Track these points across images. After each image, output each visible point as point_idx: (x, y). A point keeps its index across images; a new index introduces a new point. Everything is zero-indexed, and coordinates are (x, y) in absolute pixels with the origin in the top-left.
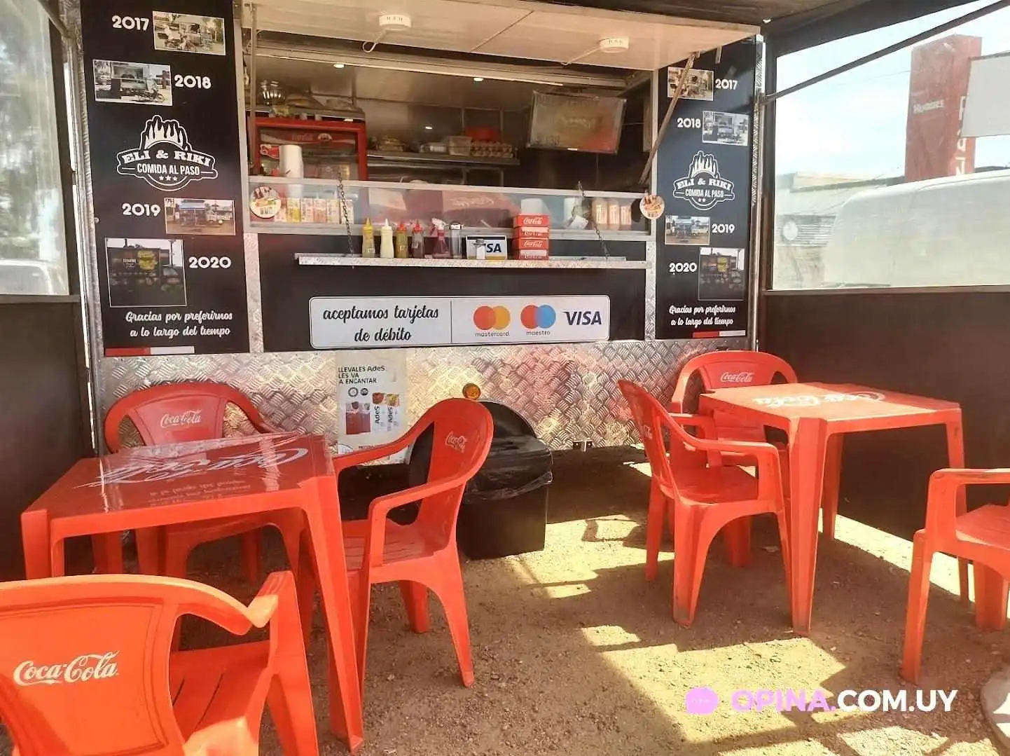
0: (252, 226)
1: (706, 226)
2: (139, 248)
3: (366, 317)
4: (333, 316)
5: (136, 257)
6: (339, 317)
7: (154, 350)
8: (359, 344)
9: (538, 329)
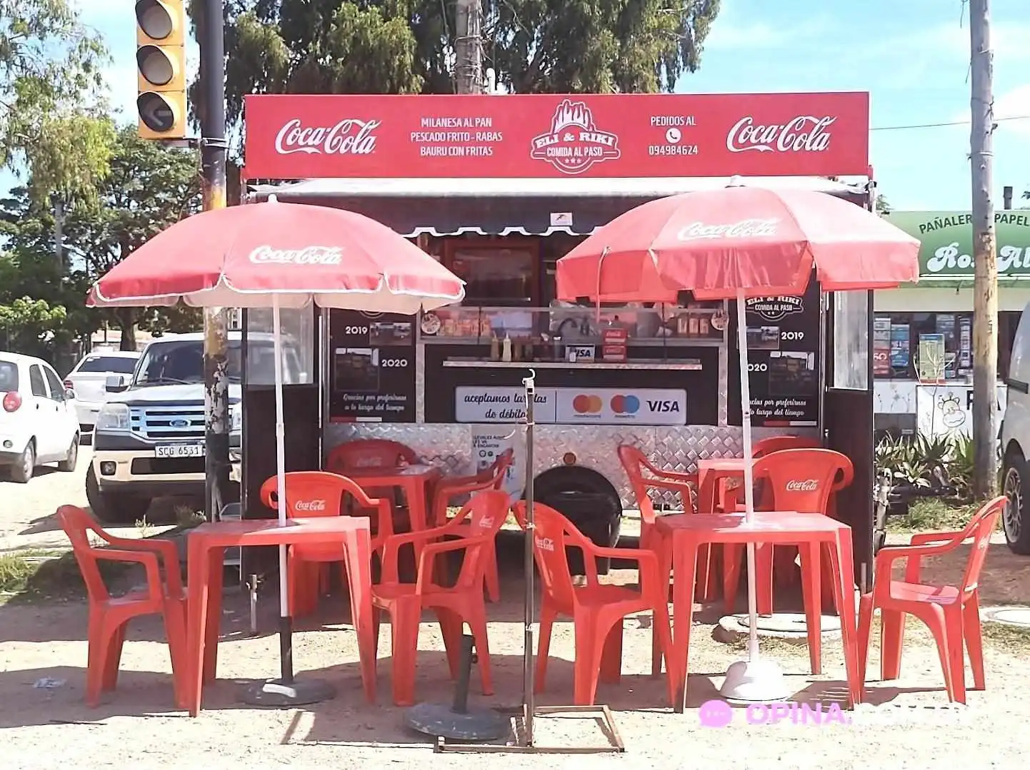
0: (422, 339)
1: (776, 334)
2: (354, 354)
3: (493, 401)
4: (471, 400)
5: (351, 360)
6: (475, 400)
7: (358, 419)
8: (488, 420)
9: (625, 414)
